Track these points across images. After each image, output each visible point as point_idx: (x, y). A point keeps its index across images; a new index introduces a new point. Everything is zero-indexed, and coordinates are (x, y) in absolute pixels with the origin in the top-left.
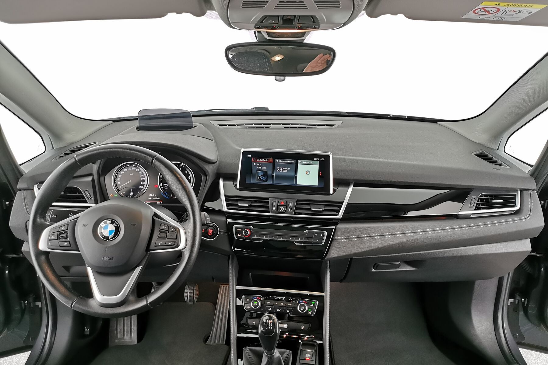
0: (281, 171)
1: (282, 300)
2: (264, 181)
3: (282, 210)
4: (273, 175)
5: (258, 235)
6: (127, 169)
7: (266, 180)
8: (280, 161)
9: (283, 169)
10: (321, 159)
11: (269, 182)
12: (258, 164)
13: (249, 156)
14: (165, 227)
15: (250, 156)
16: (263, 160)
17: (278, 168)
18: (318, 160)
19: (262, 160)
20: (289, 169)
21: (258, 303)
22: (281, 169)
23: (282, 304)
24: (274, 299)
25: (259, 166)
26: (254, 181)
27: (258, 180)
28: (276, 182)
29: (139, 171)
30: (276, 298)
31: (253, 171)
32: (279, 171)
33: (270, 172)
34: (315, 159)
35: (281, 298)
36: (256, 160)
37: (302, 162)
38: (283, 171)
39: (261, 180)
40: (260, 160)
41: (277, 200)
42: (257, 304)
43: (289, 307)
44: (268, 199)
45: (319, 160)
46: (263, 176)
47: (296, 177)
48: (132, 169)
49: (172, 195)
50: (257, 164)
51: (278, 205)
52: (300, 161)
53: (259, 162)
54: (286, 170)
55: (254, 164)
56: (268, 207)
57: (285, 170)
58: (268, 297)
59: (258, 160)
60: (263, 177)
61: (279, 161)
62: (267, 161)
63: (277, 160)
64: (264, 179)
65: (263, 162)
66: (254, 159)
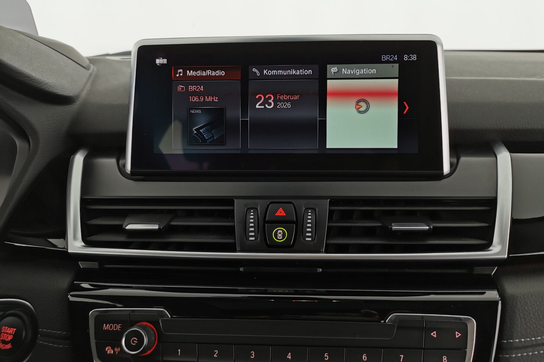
0: (270, 104)
2: (213, 143)
3: (280, 236)
4: (245, 123)
7: (221, 141)
8: (265, 72)
9: (275, 97)
10: (406, 58)
11: (233, 146)
12: (192, 88)
13: (160, 61)
15: (165, 61)
16: (209, 72)
17: (260, 98)
18: (394, 62)
19: (204, 74)
20: (296, 98)
22: (270, 98)
25: (194, 93)
27: (193, 140)
28: (256, 146)
34: (385, 58)
36: (185, 73)
37: (339, 71)
38: (276, 104)
39: (204, 140)
40: (199, 73)
41: (260, 205)
44: (229, 201)
45: (400, 61)
46: (210, 126)
47: (323, 124)
50: (187, 88)
51: (265, 222)
52: (333, 69)
53: (196, 80)
54: (287, 101)
55: (179, 89)
57: (284, 101)
59: (190, 73)
60: (208, 131)
61: (261, 73)
62: (223, 73)
63: (254, 70)
64: (213, 137)
65: (209, 77)
66: (179, 71)
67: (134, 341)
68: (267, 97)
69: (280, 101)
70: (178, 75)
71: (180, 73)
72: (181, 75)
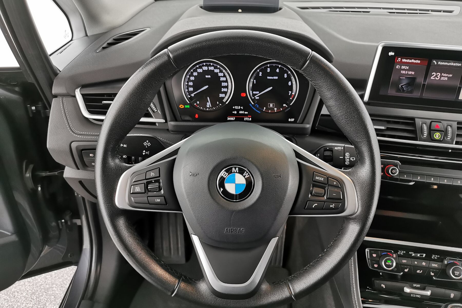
0: (438, 77)
1: (421, 258)
2: (408, 92)
3: (437, 136)
4: (424, 85)
5: (408, 174)
6: (202, 69)
7: (411, 92)
8: (439, 63)
9: (441, 74)
11: (416, 94)
12: (403, 67)
13: (391, 54)
14: (322, 179)
15: (393, 54)
16: (413, 61)
17: (434, 74)
19: (410, 61)
20: (451, 75)
21: (392, 262)
22: (438, 75)
23: (424, 264)
24: (410, 256)
25: (404, 70)
26: (392, 92)
27: (398, 90)
28: (427, 95)
29: (219, 72)
30: (413, 255)
31: (394, 77)
32: (435, 77)
33: (420, 80)
35: (420, 255)
36: (401, 60)
38: (440, 78)
39: (404, 91)
40: (408, 61)
42: (391, 264)
43: (434, 268)
44: (413, 119)
46: (408, 85)
47: (460, 88)
48: (208, 68)
49: (265, 108)
50: (401, 67)
51: (431, 130)
53: (406, 64)
54: (446, 77)
55: (397, 67)
56: (414, 132)
57: (445, 77)
58: (402, 253)
59: (404, 60)
60: (407, 87)
61: (437, 63)
62: (419, 62)
63: (434, 61)
64: (408, 89)
65: (413, 63)
66: (399, 59)
67: (394, 171)
68: (437, 74)
69: (443, 76)
70: (398, 61)
71: (399, 60)
72: (400, 61)
